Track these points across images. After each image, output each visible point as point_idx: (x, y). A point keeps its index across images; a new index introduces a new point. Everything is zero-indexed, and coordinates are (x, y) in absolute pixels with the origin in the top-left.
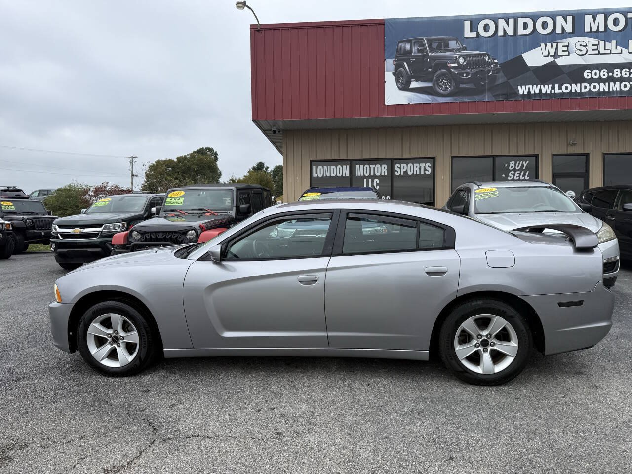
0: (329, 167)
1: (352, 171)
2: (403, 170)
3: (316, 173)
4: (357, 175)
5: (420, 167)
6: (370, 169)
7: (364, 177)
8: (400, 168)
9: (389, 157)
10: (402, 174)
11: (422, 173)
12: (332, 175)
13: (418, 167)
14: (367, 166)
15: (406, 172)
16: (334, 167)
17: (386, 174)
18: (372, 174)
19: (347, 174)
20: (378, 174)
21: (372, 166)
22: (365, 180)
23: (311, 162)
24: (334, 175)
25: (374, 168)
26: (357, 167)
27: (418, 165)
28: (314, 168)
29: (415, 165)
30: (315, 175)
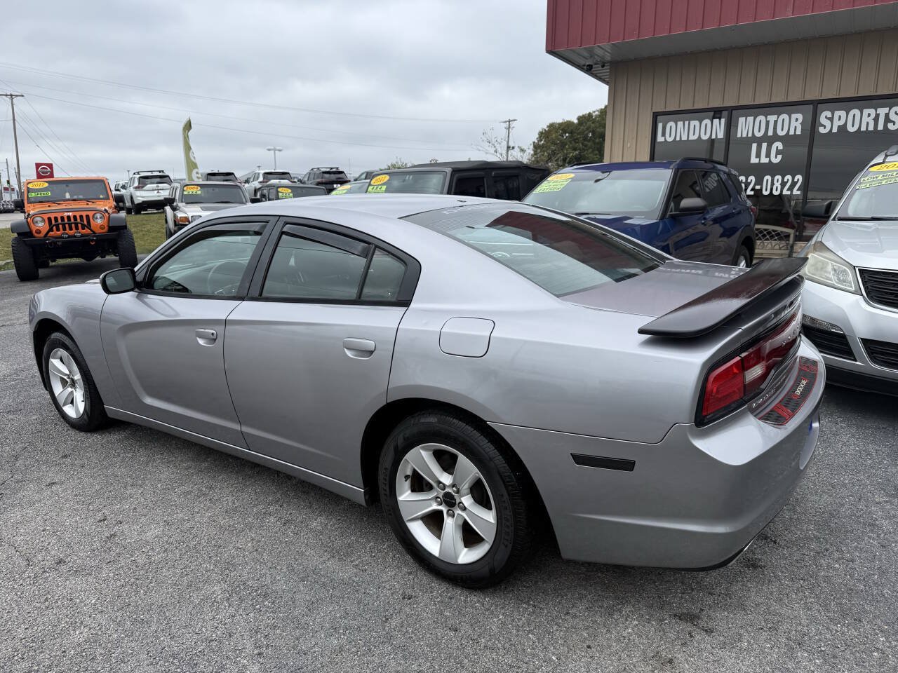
0: (687, 123)
1: (730, 127)
2: (837, 123)
3: (664, 134)
4: (739, 135)
5: (877, 116)
6: (768, 123)
7: (754, 139)
8: (831, 120)
9: (808, 97)
10: (835, 130)
11: (880, 127)
12: (692, 138)
13: (873, 116)
14: (762, 118)
15: (843, 128)
16: (696, 123)
17: (799, 132)
18: (770, 133)
19: (721, 135)
20: (781, 133)
21: (772, 118)
22: (754, 146)
23: (656, 116)
24: (695, 137)
25: (776, 122)
26: (742, 120)
27: (872, 111)
28: (660, 126)
29: (866, 111)
30: (660, 139)
